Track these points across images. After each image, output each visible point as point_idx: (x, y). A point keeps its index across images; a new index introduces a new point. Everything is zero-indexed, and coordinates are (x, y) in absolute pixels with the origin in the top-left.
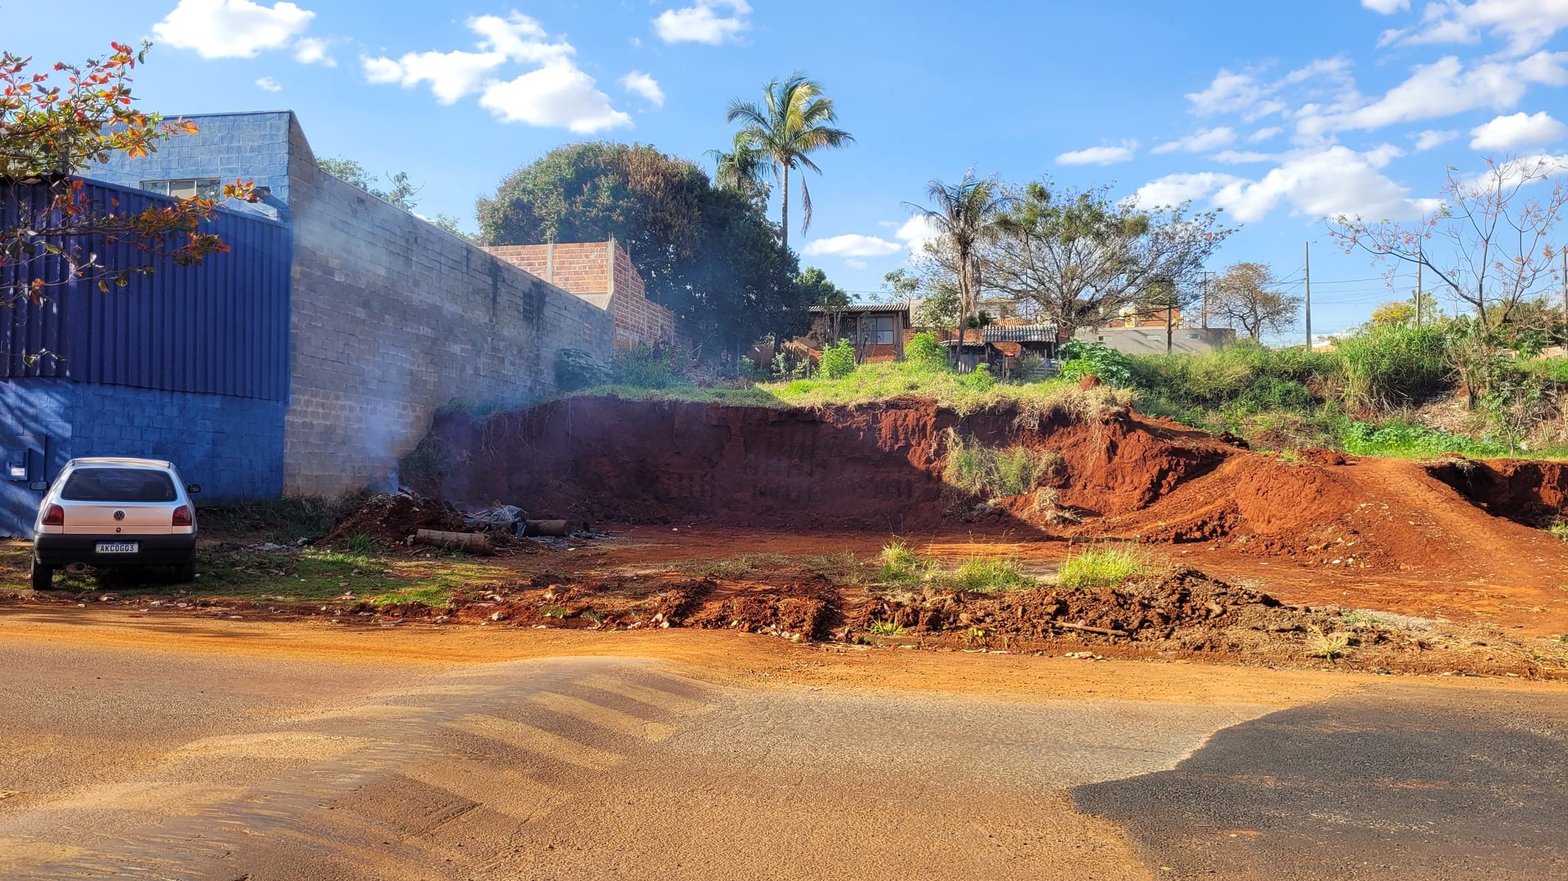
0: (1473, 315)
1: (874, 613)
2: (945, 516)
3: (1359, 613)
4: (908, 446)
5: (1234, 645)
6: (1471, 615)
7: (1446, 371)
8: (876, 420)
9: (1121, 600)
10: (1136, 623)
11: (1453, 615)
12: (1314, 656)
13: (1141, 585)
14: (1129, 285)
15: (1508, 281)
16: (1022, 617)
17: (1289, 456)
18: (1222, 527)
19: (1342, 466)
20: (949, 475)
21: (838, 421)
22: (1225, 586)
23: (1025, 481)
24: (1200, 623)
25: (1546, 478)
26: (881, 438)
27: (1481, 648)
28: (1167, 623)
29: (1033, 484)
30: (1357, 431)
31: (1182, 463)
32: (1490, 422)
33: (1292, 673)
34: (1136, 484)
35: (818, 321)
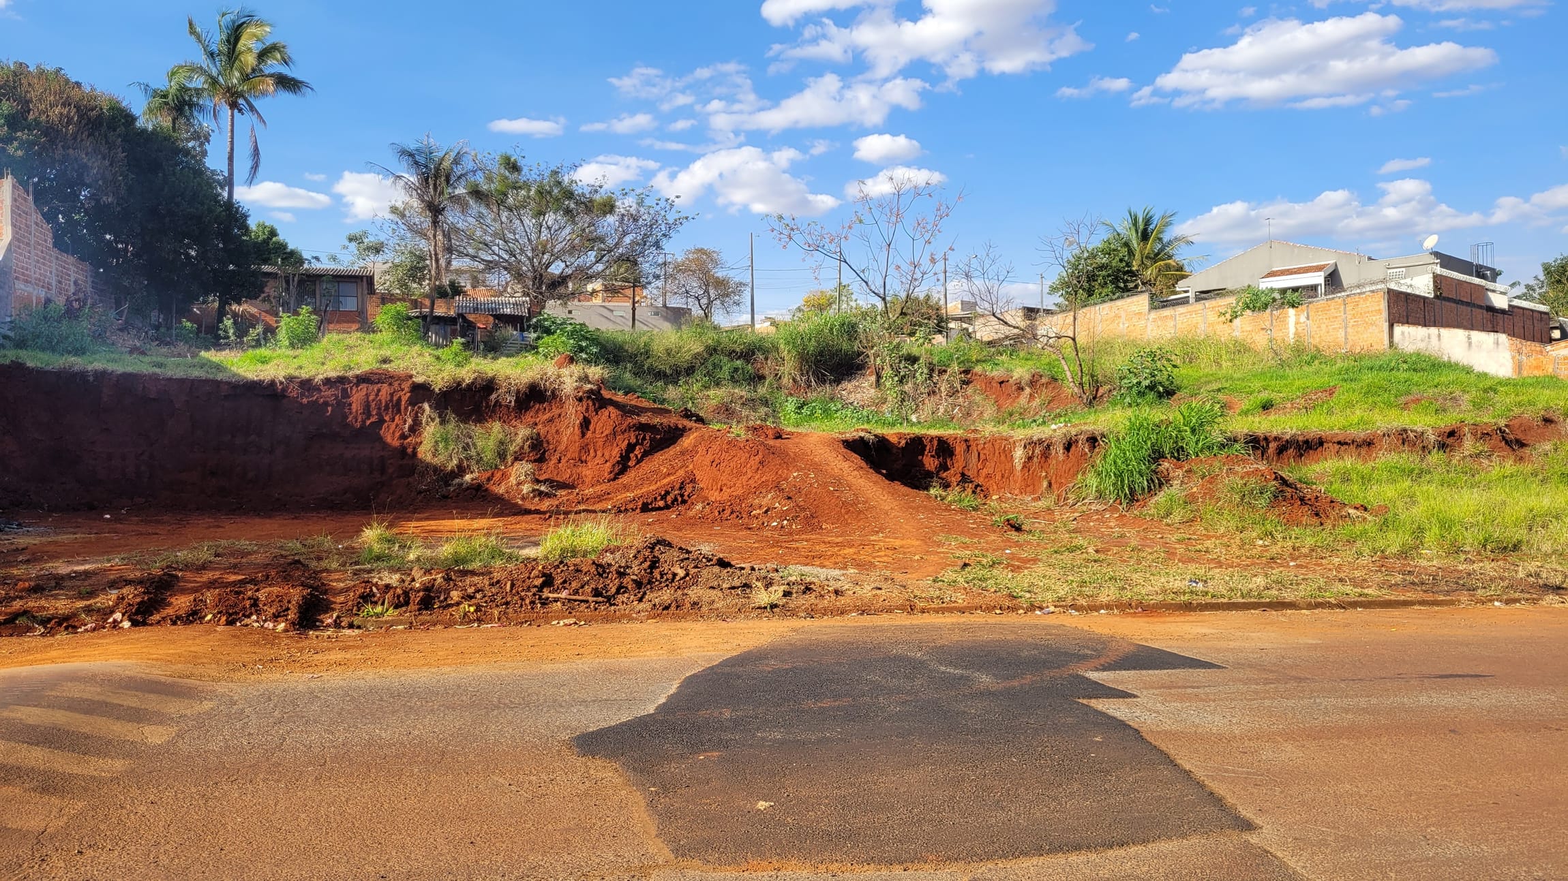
0: (880, 305)
1: (362, 597)
2: (420, 492)
3: (792, 568)
4: (381, 421)
5: (695, 603)
6: (872, 565)
7: (859, 354)
8: (346, 394)
9: (600, 570)
10: (614, 590)
11: (859, 565)
12: (758, 608)
13: (618, 555)
14: (597, 262)
15: (904, 280)
16: (511, 591)
17: (738, 431)
18: (682, 496)
19: (780, 440)
20: (425, 452)
21: (303, 395)
22: (688, 552)
23: (502, 455)
24: (667, 586)
25: (928, 448)
26: (351, 413)
27: (878, 592)
28: (640, 588)
29: (510, 459)
30: (790, 406)
31: (648, 438)
32: (890, 398)
33: (740, 624)
34: (607, 458)
35: (271, 283)
